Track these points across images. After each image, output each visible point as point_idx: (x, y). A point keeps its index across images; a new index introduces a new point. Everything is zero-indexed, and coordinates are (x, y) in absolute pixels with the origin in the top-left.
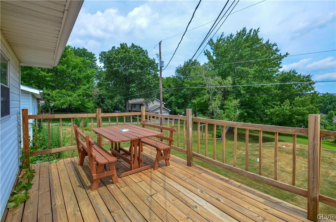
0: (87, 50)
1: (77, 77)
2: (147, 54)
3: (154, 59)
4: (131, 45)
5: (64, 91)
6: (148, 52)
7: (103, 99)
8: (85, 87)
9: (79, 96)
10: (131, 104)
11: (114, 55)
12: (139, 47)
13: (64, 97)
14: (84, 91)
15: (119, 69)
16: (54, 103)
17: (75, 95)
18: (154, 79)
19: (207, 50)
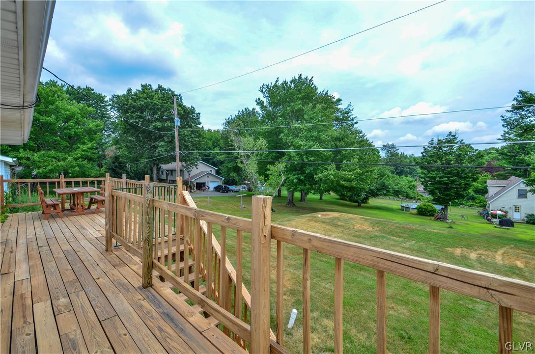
0: (93, 90)
1: (73, 133)
2: (181, 100)
3: (192, 107)
4: (157, 87)
5: (53, 153)
6: (182, 98)
7: (121, 163)
8: (85, 147)
9: (76, 159)
10: (167, 170)
11: (130, 101)
12: (170, 90)
13: (52, 161)
14: (83, 153)
15: (139, 121)
16: (37, 170)
17: (70, 158)
18: (193, 136)
19: (259, 99)
